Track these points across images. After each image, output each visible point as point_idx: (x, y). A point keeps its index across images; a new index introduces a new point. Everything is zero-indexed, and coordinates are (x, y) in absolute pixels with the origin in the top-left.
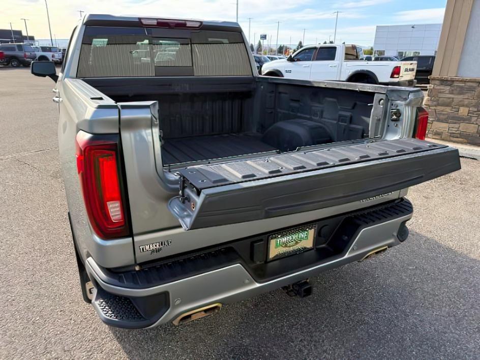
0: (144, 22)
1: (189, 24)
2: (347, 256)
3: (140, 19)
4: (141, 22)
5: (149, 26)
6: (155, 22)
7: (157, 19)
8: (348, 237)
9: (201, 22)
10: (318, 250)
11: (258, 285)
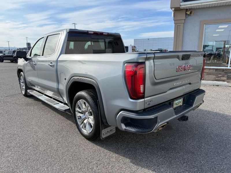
0: (89, 32)
1: (104, 34)
2: (194, 106)
3: (88, 31)
4: (88, 32)
5: (90, 34)
6: (92, 33)
7: (93, 31)
8: (192, 100)
9: (108, 33)
10: (184, 106)
11: (176, 116)
